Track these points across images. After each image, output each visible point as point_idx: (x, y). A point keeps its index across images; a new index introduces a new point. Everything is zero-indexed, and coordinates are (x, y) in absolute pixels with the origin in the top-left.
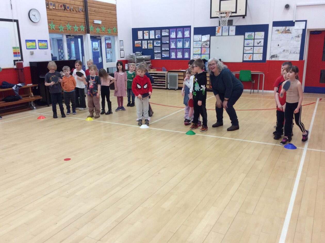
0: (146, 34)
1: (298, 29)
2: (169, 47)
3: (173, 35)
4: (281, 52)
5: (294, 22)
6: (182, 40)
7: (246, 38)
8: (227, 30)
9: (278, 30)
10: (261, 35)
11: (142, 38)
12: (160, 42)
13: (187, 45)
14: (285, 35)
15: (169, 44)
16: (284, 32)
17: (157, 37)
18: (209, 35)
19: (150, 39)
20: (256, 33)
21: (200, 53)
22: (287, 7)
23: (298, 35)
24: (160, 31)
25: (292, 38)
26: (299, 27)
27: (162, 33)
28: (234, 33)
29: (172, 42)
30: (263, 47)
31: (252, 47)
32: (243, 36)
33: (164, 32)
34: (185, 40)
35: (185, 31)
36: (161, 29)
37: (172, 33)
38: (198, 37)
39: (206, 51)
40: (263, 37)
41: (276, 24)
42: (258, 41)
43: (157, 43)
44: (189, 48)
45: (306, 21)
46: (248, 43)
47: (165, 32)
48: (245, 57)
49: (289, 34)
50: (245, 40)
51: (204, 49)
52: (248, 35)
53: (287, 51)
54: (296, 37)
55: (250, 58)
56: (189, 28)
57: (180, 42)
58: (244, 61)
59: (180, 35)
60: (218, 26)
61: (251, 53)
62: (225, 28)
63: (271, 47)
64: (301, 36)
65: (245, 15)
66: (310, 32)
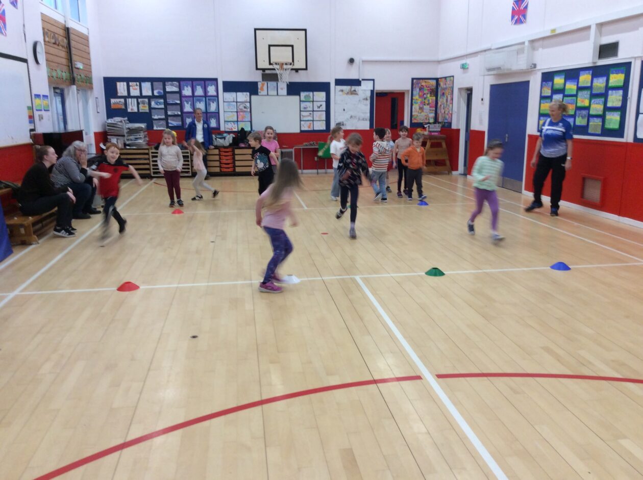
0: (134, 88)
1: (365, 90)
2: (182, 110)
3: (187, 91)
4: (348, 119)
6: (204, 99)
7: (301, 99)
8: (274, 87)
9: (342, 91)
10: (321, 96)
11: (125, 94)
12: (162, 101)
13: (213, 107)
14: (351, 96)
15: (181, 106)
16: (350, 93)
17: (156, 93)
18: (248, 94)
19: (141, 96)
20: (315, 93)
21: (236, 120)
22: (352, 61)
23: (365, 97)
24: (161, 83)
25: (359, 101)
26: (366, 88)
27: (166, 87)
28: (285, 92)
29: (185, 103)
30: (325, 112)
31: (312, 112)
32: (298, 97)
33: (170, 86)
34: (209, 100)
35: (208, 85)
36: (164, 81)
37: (186, 88)
38: (230, 96)
39: (245, 117)
40: (324, 99)
41: (339, 82)
42: (319, 104)
43: (158, 102)
44: (217, 111)
45: (373, 80)
46: (305, 107)
47: (172, 85)
48: (303, 125)
49: (356, 96)
50: (301, 103)
51: (241, 113)
52: (305, 97)
53: (355, 117)
54: (364, 99)
55: (309, 127)
56: (215, 82)
57: (200, 103)
58: (301, 131)
59: (199, 91)
60: (260, 82)
61: (311, 121)
62: (272, 84)
63: (335, 112)
64: (369, 99)
65: (306, 69)
66: (377, 94)
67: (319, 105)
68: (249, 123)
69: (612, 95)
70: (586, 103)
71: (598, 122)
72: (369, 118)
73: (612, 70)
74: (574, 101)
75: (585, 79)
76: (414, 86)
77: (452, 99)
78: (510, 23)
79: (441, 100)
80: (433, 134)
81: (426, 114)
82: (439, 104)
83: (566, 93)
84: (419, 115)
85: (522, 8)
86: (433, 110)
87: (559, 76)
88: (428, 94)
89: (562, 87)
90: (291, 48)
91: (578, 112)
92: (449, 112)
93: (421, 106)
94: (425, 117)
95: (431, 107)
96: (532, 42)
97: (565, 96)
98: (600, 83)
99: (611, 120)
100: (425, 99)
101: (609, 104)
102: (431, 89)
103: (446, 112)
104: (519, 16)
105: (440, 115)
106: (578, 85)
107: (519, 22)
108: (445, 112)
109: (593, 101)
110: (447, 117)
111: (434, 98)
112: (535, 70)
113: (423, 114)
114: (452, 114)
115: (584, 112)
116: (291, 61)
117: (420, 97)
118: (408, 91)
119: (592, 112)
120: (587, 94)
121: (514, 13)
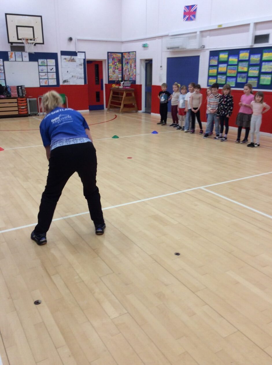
1: (80, 59)
4: (71, 78)
5: (77, 53)
7: (39, 64)
8: (20, 55)
9: (65, 59)
10: (52, 62)
14: (71, 63)
16: (70, 60)
18: (2, 60)
20: (48, 60)
22: (71, 39)
23: (80, 64)
25: (77, 66)
26: (80, 58)
28: (27, 59)
30: (55, 73)
31: (47, 73)
32: (36, 63)
39: (1, 76)
40: (54, 64)
41: (63, 53)
45: (85, 52)
46: (42, 69)
48: (42, 82)
49: (74, 62)
50: (39, 66)
52: (42, 62)
53: (75, 76)
54: (79, 65)
55: (46, 83)
58: (41, 86)
60: (10, 52)
61: (47, 79)
62: (18, 53)
63: (62, 73)
64: (83, 64)
65: (43, 43)
66: (87, 61)
67: (51, 68)
68: (4, 81)
69: (265, 65)
70: (246, 69)
71: (255, 81)
72: (83, 77)
73: (264, 50)
74: (236, 68)
75: (244, 55)
76: (109, 57)
77: (135, 66)
78: (183, 19)
79: (126, 66)
80: (126, 88)
81: (117, 75)
82: (124, 69)
83: (230, 63)
84: (113, 75)
85: (192, 10)
86: (120, 73)
87: (223, 53)
88: (117, 62)
89: (226, 60)
90: (32, 29)
91: (239, 75)
92: (133, 74)
93: (114, 70)
94: (117, 77)
95: (119, 71)
96: (202, 32)
97: (228, 65)
98: (255, 58)
99: (264, 79)
100: (116, 65)
101: (263, 70)
102: (119, 59)
103: (131, 74)
104: (189, 16)
105: (125, 76)
106: (238, 58)
107: (189, 19)
108: (129, 74)
109: (250, 68)
110: (132, 77)
111: (121, 65)
112: (204, 49)
113: (115, 75)
114: (135, 76)
115: (244, 75)
116: (32, 37)
117: (113, 64)
118: (105, 60)
119: (250, 75)
120: (246, 64)
121: (185, 14)
